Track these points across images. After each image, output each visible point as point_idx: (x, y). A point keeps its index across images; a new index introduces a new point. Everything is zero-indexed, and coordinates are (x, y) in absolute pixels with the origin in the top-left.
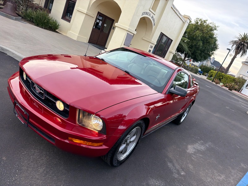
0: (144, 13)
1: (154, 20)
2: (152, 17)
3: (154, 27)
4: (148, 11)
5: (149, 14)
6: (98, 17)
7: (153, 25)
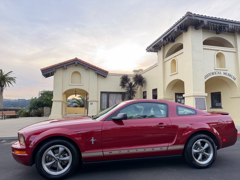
0: (209, 75)
1: (229, 75)
2: (225, 74)
3: (235, 82)
4: (214, 71)
5: (217, 73)
6: (177, 97)
7: (233, 80)
